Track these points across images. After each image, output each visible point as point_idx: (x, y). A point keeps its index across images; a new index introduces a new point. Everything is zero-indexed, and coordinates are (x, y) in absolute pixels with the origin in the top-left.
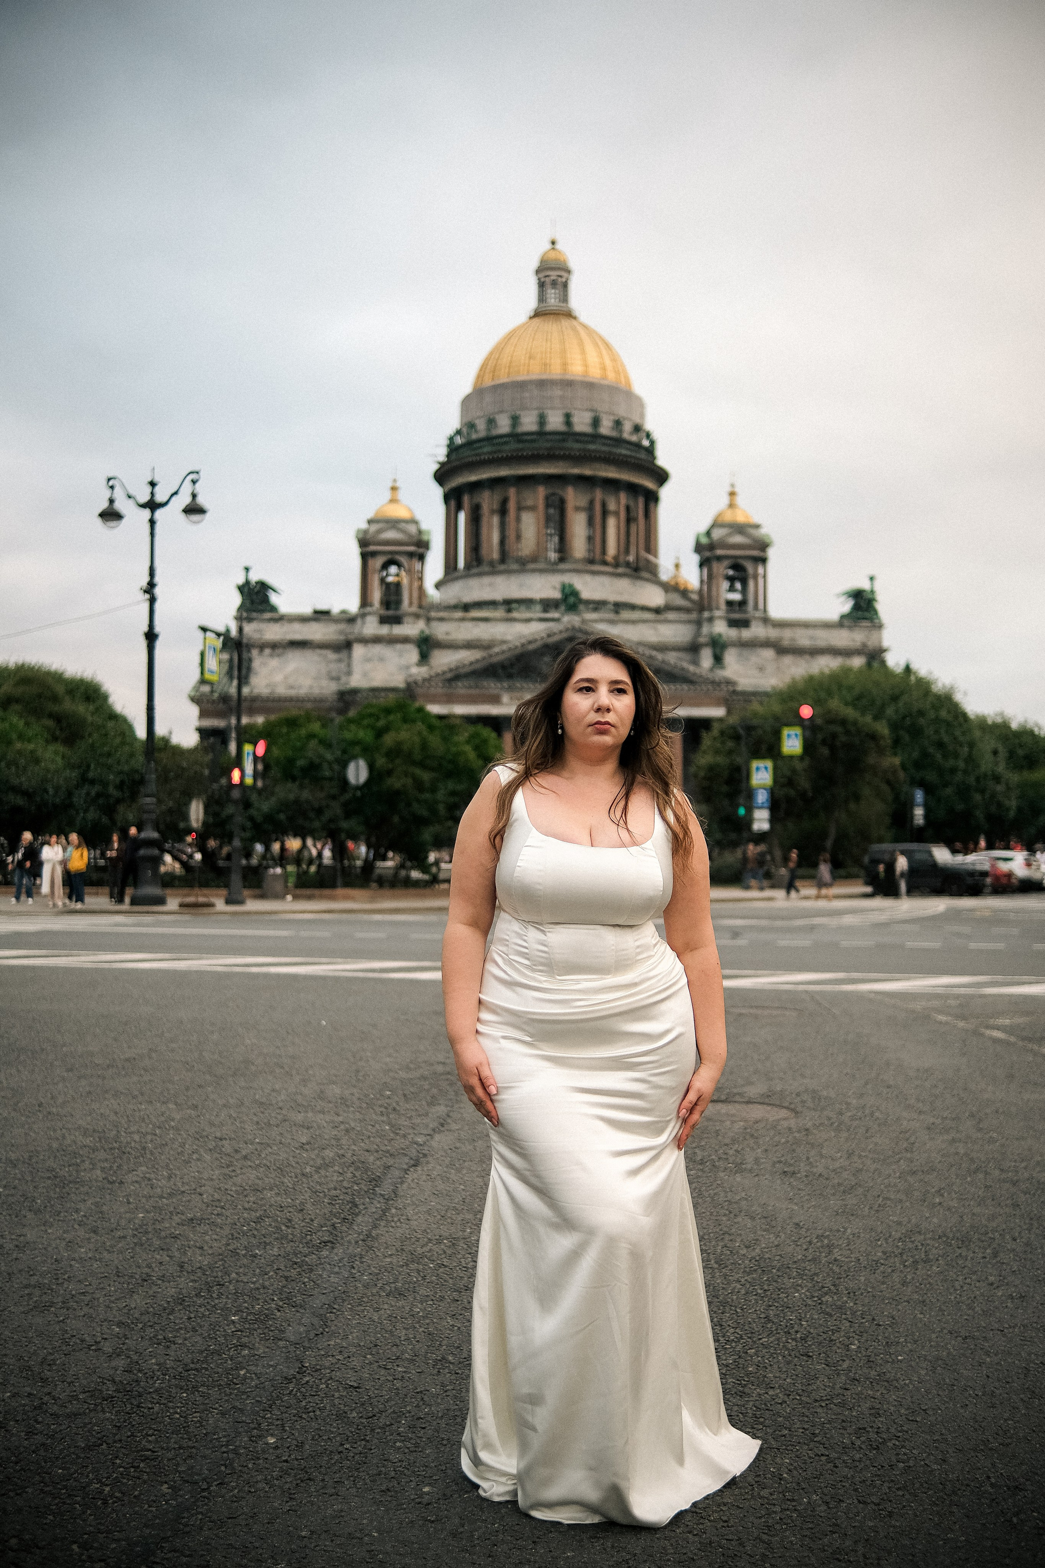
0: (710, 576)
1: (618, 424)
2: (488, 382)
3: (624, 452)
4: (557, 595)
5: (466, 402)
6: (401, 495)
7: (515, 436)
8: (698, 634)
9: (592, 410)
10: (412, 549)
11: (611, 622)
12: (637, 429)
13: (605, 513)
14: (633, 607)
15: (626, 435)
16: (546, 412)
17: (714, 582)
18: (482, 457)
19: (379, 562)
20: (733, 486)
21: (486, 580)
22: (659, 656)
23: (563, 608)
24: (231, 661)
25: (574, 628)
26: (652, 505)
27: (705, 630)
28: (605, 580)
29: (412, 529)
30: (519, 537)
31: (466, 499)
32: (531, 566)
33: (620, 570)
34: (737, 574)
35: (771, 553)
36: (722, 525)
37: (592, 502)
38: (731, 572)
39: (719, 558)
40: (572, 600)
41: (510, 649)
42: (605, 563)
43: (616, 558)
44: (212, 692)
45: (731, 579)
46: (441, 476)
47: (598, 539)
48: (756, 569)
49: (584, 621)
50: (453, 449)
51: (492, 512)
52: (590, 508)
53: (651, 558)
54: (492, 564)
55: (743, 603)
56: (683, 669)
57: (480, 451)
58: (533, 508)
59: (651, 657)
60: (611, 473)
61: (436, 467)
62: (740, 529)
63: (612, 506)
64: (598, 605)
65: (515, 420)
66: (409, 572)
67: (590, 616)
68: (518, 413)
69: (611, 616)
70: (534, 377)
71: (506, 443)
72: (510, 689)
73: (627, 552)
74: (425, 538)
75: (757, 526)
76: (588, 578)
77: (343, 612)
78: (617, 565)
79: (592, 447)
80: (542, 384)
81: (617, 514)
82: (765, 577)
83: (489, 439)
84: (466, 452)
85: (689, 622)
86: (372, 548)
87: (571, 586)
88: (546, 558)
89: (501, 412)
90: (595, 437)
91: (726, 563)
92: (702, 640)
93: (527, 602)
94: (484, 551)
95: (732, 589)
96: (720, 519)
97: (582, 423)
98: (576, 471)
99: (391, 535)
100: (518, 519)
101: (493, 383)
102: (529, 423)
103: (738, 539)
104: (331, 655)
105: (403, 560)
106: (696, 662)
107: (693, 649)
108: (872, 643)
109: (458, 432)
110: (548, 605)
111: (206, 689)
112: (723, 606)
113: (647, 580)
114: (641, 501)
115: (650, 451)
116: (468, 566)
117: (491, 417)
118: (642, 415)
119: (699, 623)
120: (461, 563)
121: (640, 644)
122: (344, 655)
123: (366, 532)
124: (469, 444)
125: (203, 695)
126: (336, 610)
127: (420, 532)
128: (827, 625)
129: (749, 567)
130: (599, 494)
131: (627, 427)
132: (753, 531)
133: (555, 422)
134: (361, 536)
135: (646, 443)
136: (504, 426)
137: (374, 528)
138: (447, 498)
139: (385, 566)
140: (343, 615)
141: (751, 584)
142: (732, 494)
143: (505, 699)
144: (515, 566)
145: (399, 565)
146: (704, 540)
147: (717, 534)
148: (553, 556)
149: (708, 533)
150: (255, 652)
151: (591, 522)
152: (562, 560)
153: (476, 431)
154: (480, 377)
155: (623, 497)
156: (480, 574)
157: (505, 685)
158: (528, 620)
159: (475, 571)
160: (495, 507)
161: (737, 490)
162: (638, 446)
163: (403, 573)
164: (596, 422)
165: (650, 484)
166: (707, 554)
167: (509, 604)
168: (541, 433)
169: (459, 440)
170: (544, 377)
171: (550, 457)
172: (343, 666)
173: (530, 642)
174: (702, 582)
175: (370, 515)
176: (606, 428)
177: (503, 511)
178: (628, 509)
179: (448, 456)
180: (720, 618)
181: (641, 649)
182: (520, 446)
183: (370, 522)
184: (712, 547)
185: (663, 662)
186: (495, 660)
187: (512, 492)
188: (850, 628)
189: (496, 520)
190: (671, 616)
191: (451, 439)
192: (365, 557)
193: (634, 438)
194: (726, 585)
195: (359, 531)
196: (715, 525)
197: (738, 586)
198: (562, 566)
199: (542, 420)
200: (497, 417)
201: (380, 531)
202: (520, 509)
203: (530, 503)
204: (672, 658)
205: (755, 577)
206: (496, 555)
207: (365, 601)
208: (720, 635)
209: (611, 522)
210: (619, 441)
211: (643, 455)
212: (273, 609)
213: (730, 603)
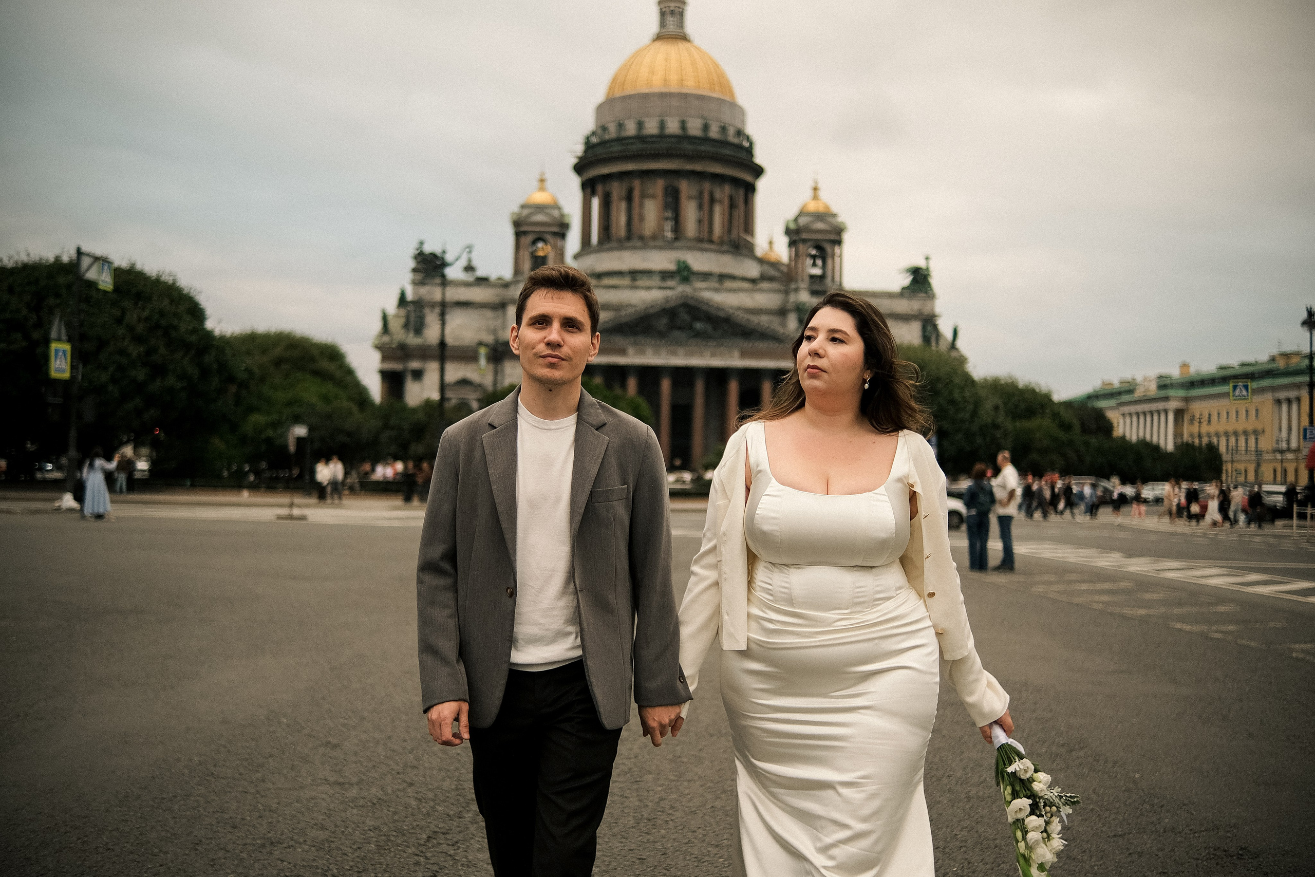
0: (797, 254)
1: (724, 129)
2: (618, 94)
3: (728, 152)
4: (672, 267)
5: (600, 109)
6: (548, 184)
7: (640, 138)
8: (786, 302)
9: (702, 117)
10: (555, 229)
11: (717, 290)
12: (740, 133)
13: (712, 201)
14: (733, 278)
15: (732, 138)
16: (666, 119)
17: (800, 261)
18: (613, 155)
19: (529, 239)
20: (816, 183)
21: (615, 254)
22: (755, 319)
23: (678, 279)
24: (408, 317)
25: (687, 296)
26: (750, 195)
27: (792, 298)
28: (713, 256)
29: (556, 213)
30: (642, 219)
31: (600, 188)
32: (651, 243)
33: (725, 248)
34: (817, 254)
35: (846, 237)
36: (808, 214)
37: (701, 194)
38: (814, 252)
39: (804, 241)
40: (685, 273)
41: (636, 311)
42: (711, 241)
43: (721, 238)
44: (391, 342)
45: (814, 257)
46: (579, 168)
47: (706, 222)
48: (834, 250)
49: (695, 290)
50: (589, 146)
51: (620, 199)
52: (700, 196)
53: (749, 238)
54: (620, 241)
55: (822, 277)
56: (773, 330)
57: (611, 150)
58: (653, 197)
59: (748, 320)
60: (718, 169)
61: (574, 161)
62: (820, 216)
63: (718, 195)
64: (706, 276)
65: (640, 125)
66: (555, 247)
67: (700, 285)
68: (643, 119)
69: (717, 285)
70: (656, 89)
71: (632, 143)
72: (635, 344)
73: (729, 231)
74: (566, 220)
75: (834, 215)
76: (698, 254)
77: (500, 279)
78: (722, 243)
79: (702, 148)
80: (663, 96)
81: (721, 202)
82: (840, 256)
83: (619, 140)
84: (600, 151)
85: (779, 291)
86: (524, 228)
87: (684, 262)
88: (664, 236)
89: (629, 118)
90: (705, 140)
91: (809, 244)
92: (789, 306)
93: (648, 273)
94: (613, 230)
95: (814, 265)
96: (805, 210)
97: (694, 128)
98: (689, 167)
99: (539, 218)
100: (641, 206)
101: (622, 94)
102: (651, 128)
103: (820, 226)
104: (489, 313)
105: (549, 238)
106: (784, 325)
107: (782, 312)
108: (927, 310)
109: (594, 133)
110: (665, 275)
111: (386, 339)
112: (807, 279)
113: (746, 256)
114: (741, 192)
115: (749, 151)
116: (601, 242)
117: (621, 122)
118: (743, 122)
119: (787, 292)
120: (595, 239)
121: (739, 308)
122: (500, 313)
123: (519, 214)
124: (603, 143)
125: (384, 344)
126: (493, 276)
127: (562, 216)
128: (890, 295)
129: (828, 247)
130: (707, 186)
131: (731, 131)
132: (830, 219)
133: (673, 127)
134: (515, 217)
135: (746, 144)
136: (631, 129)
137: (526, 212)
138: (584, 186)
139: (534, 242)
140: (500, 282)
141: (829, 262)
142: (815, 189)
143: (631, 351)
144: (639, 244)
145: (544, 241)
146: (792, 226)
147: (803, 221)
148: (669, 235)
149: (796, 220)
150: (427, 311)
151: (700, 207)
152: (676, 239)
153: (609, 133)
154: (611, 88)
155: (727, 189)
156: (610, 249)
157: (632, 339)
158: (648, 288)
159: (606, 246)
160: (624, 193)
161: (819, 186)
162: (740, 147)
163: (549, 247)
164: (706, 127)
165: (748, 178)
166: (795, 238)
167: (634, 274)
168: (662, 136)
169: (594, 140)
170: (664, 90)
171: (668, 155)
172: (498, 322)
173: (652, 307)
174: (790, 257)
175: (522, 201)
176: (714, 133)
177: (629, 198)
178: (731, 198)
179: (586, 152)
180: (803, 288)
181: (741, 314)
182: (645, 146)
183: (523, 207)
184: (798, 231)
185: (758, 324)
186: (624, 320)
187: (637, 183)
188: (910, 298)
189: (623, 205)
190: (765, 285)
191: (588, 138)
192: (519, 235)
193: (736, 141)
194: (809, 262)
195: (513, 214)
196: (802, 213)
197: (819, 262)
198: (677, 244)
199: (662, 125)
200: (627, 122)
201: (530, 215)
202: (644, 196)
203: (651, 191)
204: (764, 321)
205: (833, 255)
206: (622, 232)
207: (517, 271)
208: (804, 304)
209: (717, 209)
210: (724, 143)
211: (743, 155)
212: (443, 276)
213: (812, 277)
